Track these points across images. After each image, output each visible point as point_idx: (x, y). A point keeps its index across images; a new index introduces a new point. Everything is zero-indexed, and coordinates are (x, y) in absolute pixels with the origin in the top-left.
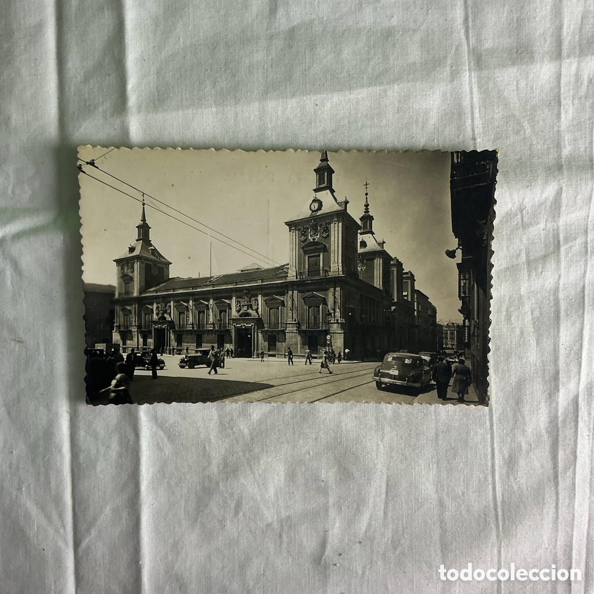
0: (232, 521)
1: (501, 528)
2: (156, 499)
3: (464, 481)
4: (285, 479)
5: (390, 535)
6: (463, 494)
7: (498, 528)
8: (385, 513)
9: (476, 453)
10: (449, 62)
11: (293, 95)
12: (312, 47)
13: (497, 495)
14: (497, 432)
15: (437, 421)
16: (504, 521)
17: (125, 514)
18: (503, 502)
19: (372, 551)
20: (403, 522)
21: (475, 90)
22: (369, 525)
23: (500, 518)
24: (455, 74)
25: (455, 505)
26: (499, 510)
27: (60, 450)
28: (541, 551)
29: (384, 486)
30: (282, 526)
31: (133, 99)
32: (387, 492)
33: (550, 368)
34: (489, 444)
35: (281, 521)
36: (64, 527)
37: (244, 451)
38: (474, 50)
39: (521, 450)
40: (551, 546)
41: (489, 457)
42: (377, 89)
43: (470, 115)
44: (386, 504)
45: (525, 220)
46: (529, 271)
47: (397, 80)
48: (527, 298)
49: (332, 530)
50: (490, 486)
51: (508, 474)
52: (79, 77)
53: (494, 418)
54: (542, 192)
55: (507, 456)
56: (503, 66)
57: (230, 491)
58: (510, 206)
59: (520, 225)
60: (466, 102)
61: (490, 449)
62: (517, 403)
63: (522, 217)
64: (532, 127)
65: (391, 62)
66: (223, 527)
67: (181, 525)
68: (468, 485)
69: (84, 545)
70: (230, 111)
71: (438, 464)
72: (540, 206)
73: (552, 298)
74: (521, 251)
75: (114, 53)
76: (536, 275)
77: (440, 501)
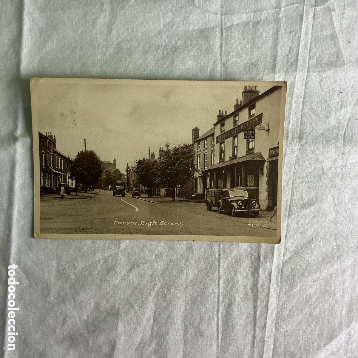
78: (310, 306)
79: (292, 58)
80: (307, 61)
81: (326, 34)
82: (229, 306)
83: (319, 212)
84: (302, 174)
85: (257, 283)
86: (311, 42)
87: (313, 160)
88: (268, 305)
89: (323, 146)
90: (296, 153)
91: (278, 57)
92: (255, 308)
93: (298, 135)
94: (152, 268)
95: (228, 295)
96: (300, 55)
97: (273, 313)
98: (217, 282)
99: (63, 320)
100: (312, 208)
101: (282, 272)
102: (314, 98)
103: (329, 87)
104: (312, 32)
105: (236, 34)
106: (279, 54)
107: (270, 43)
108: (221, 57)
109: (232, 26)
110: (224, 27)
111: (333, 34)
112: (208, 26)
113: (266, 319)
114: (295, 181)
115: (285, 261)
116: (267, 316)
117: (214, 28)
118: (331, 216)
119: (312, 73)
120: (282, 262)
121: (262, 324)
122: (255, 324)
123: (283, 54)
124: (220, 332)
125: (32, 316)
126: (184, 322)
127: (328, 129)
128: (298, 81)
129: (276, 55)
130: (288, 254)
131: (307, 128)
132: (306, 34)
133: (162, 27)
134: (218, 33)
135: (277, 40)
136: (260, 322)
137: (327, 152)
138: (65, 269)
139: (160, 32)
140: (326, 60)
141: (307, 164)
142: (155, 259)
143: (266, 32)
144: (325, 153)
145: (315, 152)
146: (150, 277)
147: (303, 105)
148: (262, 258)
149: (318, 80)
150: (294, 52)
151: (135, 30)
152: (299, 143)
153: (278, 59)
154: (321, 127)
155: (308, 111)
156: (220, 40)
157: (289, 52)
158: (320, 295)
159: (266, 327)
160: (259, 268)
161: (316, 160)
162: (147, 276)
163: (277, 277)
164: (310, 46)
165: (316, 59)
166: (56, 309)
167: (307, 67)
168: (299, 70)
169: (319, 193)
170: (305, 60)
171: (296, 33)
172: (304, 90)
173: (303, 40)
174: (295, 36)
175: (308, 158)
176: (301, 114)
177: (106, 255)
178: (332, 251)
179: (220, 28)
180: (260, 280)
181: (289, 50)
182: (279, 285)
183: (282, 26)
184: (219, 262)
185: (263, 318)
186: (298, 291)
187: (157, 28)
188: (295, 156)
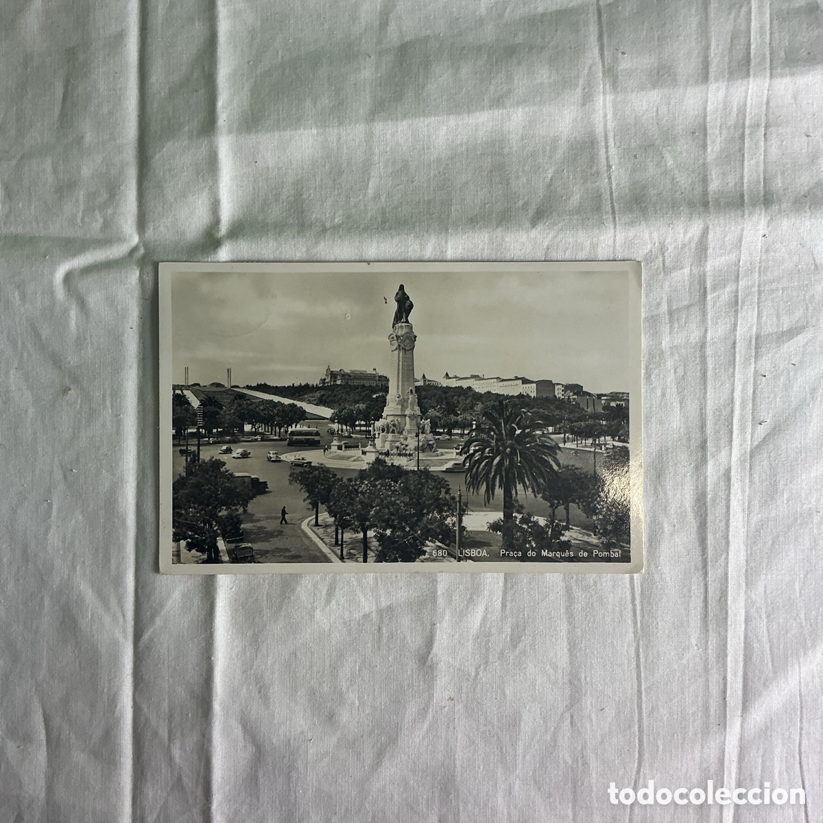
0: (323, 610)
1: (639, 625)
2: (235, 582)
5: (509, 630)
6: (595, 582)
8: (504, 605)
10: (581, 82)
11: (404, 117)
12: (426, 64)
13: (636, 585)
16: (643, 616)
17: (196, 601)
18: (642, 593)
19: (488, 650)
20: (524, 615)
21: (609, 116)
22: (485, 618)
23: (638, 612)
24: (587, 98)
25: (586, 596)
26: (637, 602)
27: (124, 522)
28: (688, 656)
30: (381, 617)
31: (223, 117)
33: (696, 435)
35: (380, 612)
36: (124, 616)
38: (609, 70)
39: (663, 532)
40: (701, 650)
42: (498, 113)
43: (603, 144)
44: (505, 593)
45: (667, 262)
46: (671, 322)
47: (523, 102)
48: (669, 353)
49: (441, 623)
52: (163, 94)
54: (686, 232)
56: (643, 89)
58: (649, 247)
59: (661, 270)
60: (599, 130)
62: (658, 477)
63: (664, 261)
64: (675, 158)
65: (516, 82)
66: (312, 617)
67: (262, 615)
69: (146, 636)
70: (333, 133)
72: (684, 246)
73: (698, 354)
74: (661, 298)
75: (203, 68)
76: (678, 328)
77: (568, 590)
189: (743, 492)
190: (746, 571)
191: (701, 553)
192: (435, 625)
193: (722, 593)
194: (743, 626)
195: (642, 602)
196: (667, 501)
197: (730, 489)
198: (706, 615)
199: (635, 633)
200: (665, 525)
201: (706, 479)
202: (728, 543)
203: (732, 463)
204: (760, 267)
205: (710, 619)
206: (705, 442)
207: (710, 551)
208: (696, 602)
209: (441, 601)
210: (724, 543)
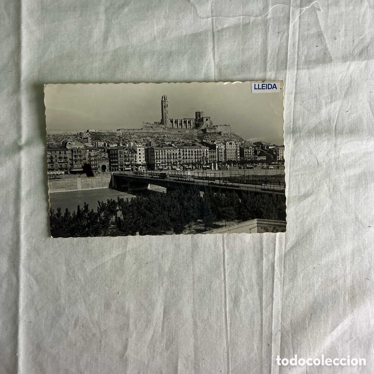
0: (73, 331)
1: (229, 339)
2: (28, 317)
3: (208, 310)
4: (104, 308)
5: (165, 341)
6: (208, 318)
7: (227, 338)
8: (163, 330)
9: (216, 294)
12: (127, 60)
13: (228, 319)
14: (228, 282)
15: (194, 275)
16: (231, 335)
19: (154, 351)
22: (153, 336)
23: (229, 333)
25: (203, 325)
26: (228, 328)
28: (252, 354)
29: (162, 313)
30: (102, 336)
32: (164, 317)
33: (258, 246)
34: (223, 289)
35: (101, 333)
37: (81, 291)
38: (217, 65)
39: (241, 293)
40: (259, 351)
41: (223, 297)
44: (163, 323)
49: (131, 338)
50: (224, 314)
51: (234, 308)
53: (226, 274)
55: (233, 297)
57: (71, 314)
61: (223, 293)
62: (240, 266)
65: (171, 70)
66: (67, 335)
67: (42, 334)
68: (210, 313)
71: (194, 300)
77: (195, 322)
78: (314, 293)
79: (282, 57)
80: (296, 59)
81: (312, 32)
82: (235, 298)
83: (316, 202)
84: (298, 167)
85: (262, 275)
86: (299, 41)
87: (307, 153)
88: (273, 295)
89: (315, 139)
90: (291, 147)
91: (269, 56)
92: (261, 298)
93: (292, 130)
94: (160, 266)
95: (235, 288)
96: (288, 54)
97: (278, 303)
98: (223, 276)
99: (75, 322)
100: (310, 199)
101: (284, 262)
102: (304, 95)
103: (318, 83)
104: (299, 32)
105: (227, 36)
106: (269, 54)
107: (260, 44)
108: (214, 59)
109: (222, 29)
110: (215, 31)
111: (319, 32)
112: (200, 31)
113: (272, 309)
114: (291, 174)
115: (287, 251)
116: (272, 305)
117: (206, 32)
118: (327, 206)
119: (301, 71)
120: (284, 253)
121: (269, 314)
122: (262, 314)
123: (273, 54)
124: (228, 324)
125: (44, 320)
126: (193, 316)
127: (320, 123)
128: (288, 78)
129: (266, 55)
130: (290, 244)
131: (300, 123)
132: (294, 34)
133: (156, 34)
134: (210, 36)
135: (266, 40)
136: (267, 312)
137: (320, 144)
138: (74, 272)
139: (155, 38)
140: (314, 58)
141: (302, 157)
142: (162, 257)
143: (255, 33)
144: (318, 146)
145: (309, 145)
146: (157, 274)
147: (295, 101)
148: (264, 250)
149: (307, 77)
150: (283, 52)
151: (130, 37)
152: (293, 137)
153: (268, 59)
154: (313, 121)
155: (299, 106)
156: (212, 44)
157: (278, 51)
158: (322, 282)
159: (272, 316)
160: (263, 259)
161: (311, 153)
162: (156, 274)
163: (280, 268)
164: (298, 45)
165: (304, 57)
166: (67, 311)
167: (296, 65)
168: (289, 68)
169: (315, 184)
170: (294, 58)
171: (284, 33)
172: (294, 87)
173: (291, 39)
174: (283, 36)
175: (302, 151)
176: (293, 110)
177: (113, 256)
178: (331, 240)
179: (211, 32)
180: (264, 271)
181: (278, 49)
182: (282, 276)
183: (270, 27)
184: (224, 256)
185: (269, 308)
186: (301, 279)
187: (151, 34)
188: (290, 150)
189: (281, 274)
190: (282, 312)
191: (260, 304)
192: (128, 339)
193: (270, 324)
194: (280, 340)
195: (230, 327)
196: (244, 278)
197: (274, 272)
198: (262, 334)
199: (227, 342)
200: (243, 290)
201: (262, 267)
202: (273, 299)
203: (275, 259)
204: (290, 164)
205: (264, 336)
206: (262, 249)
207: (264, 303)
208: (257, 328)
209: (131, 327)
210: (271, 299)
